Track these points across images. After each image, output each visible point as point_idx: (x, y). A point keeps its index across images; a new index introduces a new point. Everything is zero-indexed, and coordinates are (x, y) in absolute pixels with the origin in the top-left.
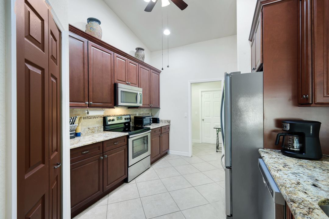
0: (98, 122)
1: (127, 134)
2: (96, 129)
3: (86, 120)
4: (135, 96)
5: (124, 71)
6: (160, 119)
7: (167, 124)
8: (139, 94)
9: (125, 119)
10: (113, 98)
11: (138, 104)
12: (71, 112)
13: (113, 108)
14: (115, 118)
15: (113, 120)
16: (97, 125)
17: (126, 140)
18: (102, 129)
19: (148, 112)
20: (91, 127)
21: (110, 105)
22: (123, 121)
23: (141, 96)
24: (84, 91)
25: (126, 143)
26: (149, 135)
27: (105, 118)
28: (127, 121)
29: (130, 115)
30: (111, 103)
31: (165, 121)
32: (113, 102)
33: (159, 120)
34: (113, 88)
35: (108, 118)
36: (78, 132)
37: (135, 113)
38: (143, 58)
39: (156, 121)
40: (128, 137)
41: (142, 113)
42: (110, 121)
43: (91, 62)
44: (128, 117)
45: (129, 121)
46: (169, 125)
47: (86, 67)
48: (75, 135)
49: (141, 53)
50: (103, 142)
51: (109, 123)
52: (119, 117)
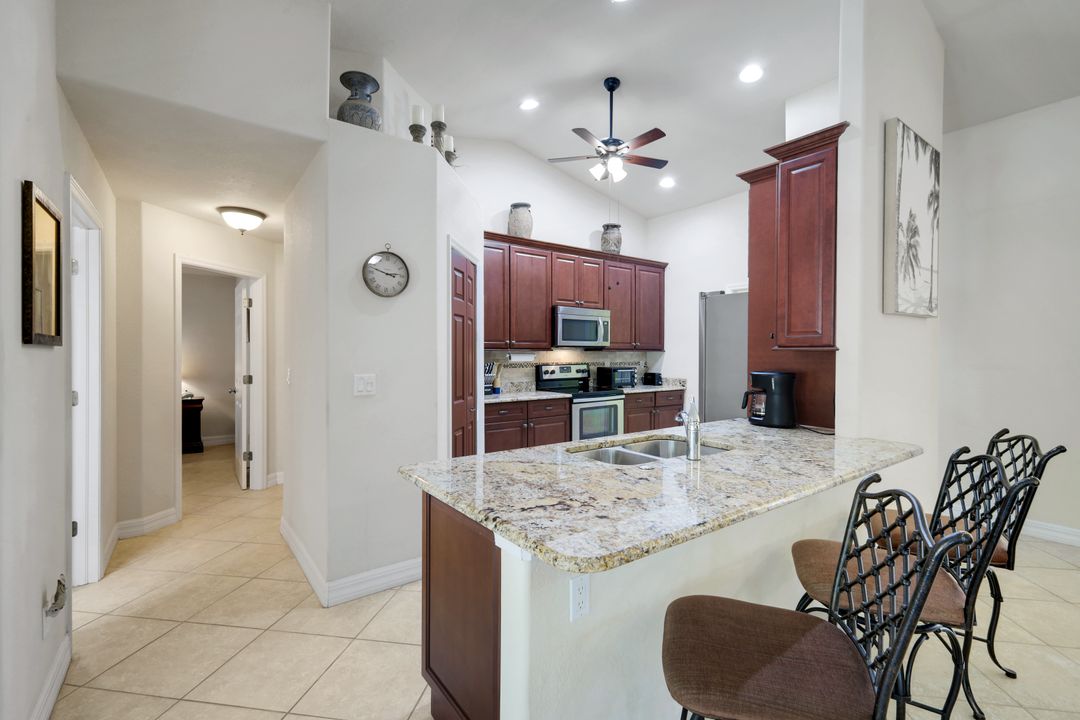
0: (527, 375)
1: (570, 396)
2: (524, 385)
3: (508, 369)
4: (593, 326)
5: (571, 282)
6: (662, 376)
7: (680, 388)
8: (601, 323)
9: (578, 371)
10: (549, 332)
11: (600, 343)
12: (487, 356)
13: (549, 349)
14: (556, 369)
15: (553, 372)
16: (525, 380)
17: (568, 406)
18: (534, 387)
19: (636, 360)
20: (516, 382)
21: (545, 344)
22: (573, 374)
23: (605, 327)
24: (504, 324)
25: (567, 412)
26: (620, 404)
27: (538, 368)
28: (580, 375)
29: (587, 364)
30: (545, 342)
31: (674, 381)
32: (549, 339)
33: (660, 378)
34: (549, 316)
35: (544, 369)
36: (498, 385)
37: (601, 361)
38: (619, 242)
39: (651, 379)
40: (570, 401)
41: (618, 361)
42: (546, 372)
43: (514, 277)
44: (585, 367)
45: (585, 375)
46: (683, 391)
47: (507, 287)
48: (493, 390)
49: (613, 234)
50: (527, 401)
51: (546, 377)
52: (565, 368)
